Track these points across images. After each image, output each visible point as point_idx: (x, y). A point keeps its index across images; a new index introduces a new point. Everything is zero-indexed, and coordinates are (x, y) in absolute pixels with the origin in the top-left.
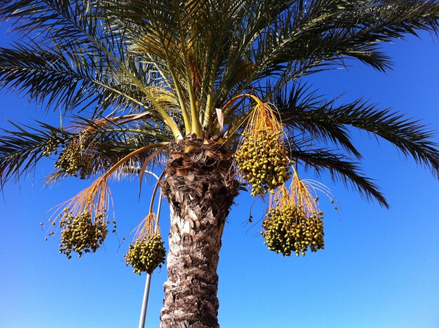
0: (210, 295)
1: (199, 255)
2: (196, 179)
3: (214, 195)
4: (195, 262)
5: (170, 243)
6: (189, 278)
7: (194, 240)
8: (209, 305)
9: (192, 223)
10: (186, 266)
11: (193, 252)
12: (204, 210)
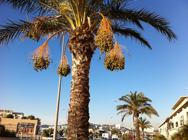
0: (87, 84)
1: (83, 72)
2: (81, 45)
3: (87, 51)
4: (81, 74)
5: (72, 68)
6: (80, 80)
7: (81, 67)
8: (86, 88)
9: (80, 61)
10: (78, 76)
11: (81, 71)
12: (84, 56)
